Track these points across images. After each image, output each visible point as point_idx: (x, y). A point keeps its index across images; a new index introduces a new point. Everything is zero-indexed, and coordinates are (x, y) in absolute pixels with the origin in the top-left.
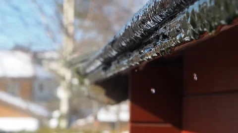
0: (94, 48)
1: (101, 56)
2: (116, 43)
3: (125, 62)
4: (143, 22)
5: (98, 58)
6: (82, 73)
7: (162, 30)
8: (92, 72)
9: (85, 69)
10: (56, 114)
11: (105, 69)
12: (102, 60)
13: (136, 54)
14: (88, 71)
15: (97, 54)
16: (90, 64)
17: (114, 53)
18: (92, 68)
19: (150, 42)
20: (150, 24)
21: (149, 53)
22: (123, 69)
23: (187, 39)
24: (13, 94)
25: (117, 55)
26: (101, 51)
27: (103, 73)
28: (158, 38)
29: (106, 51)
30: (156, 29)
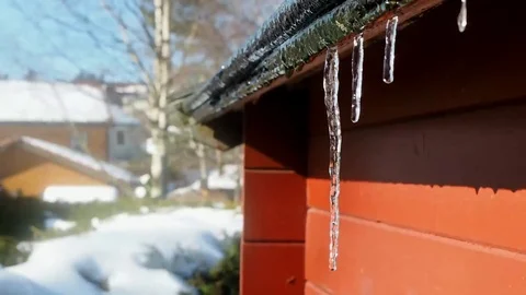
0: (202, 80)
1: (209, 88)
2: (224, 75)
3: (233, 94)
4: (248, 56)
5: (204, 91)
6: (186, 110)
7: (264, 63)
8: (198, 108)
9: (189, 105)
10: (144, 179)
11: (213, 104)
12: (210, 93)
13: (244, 85)
14: (194, 107)
15: (205, 86)
16: (196, 99)
17: (222, 85)
18: (199, 103)
19: (255, 74)
20: (253, 58)
21: (255, 85)
22: (232, 102)
23: (282, 72)
24: (78, 149)
25: (225, 88)
26: (208, 83)
27: (211, 108)
28: (261, 70)
29: (214, 82)
30: (260, 61)
